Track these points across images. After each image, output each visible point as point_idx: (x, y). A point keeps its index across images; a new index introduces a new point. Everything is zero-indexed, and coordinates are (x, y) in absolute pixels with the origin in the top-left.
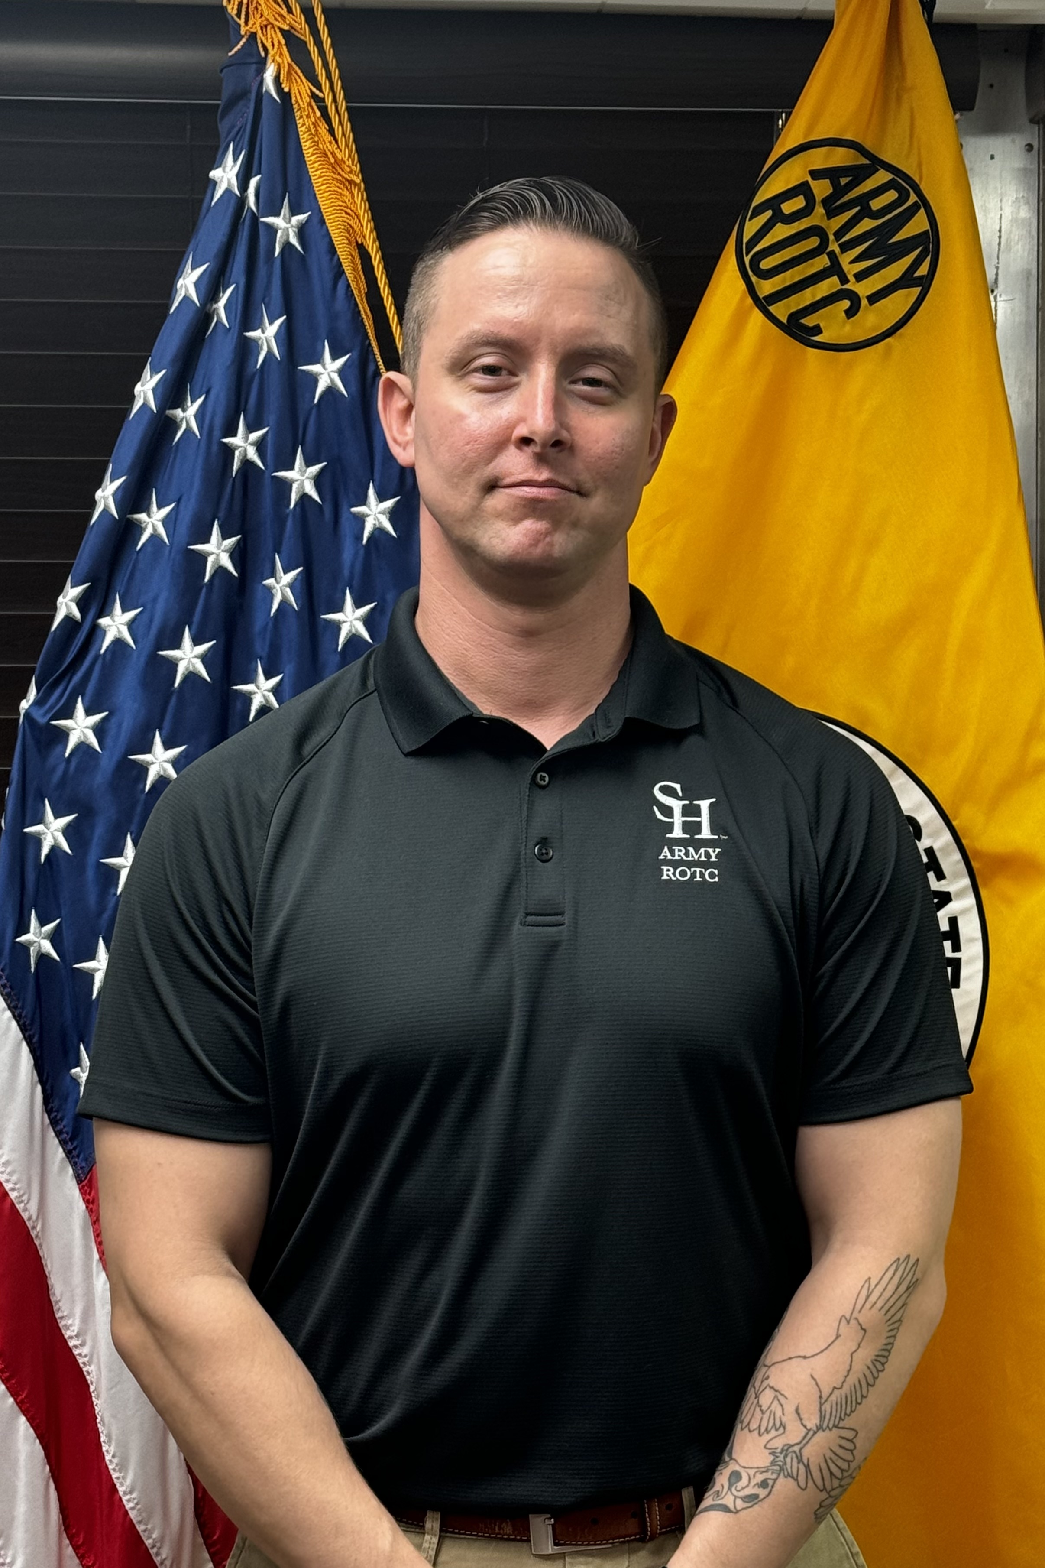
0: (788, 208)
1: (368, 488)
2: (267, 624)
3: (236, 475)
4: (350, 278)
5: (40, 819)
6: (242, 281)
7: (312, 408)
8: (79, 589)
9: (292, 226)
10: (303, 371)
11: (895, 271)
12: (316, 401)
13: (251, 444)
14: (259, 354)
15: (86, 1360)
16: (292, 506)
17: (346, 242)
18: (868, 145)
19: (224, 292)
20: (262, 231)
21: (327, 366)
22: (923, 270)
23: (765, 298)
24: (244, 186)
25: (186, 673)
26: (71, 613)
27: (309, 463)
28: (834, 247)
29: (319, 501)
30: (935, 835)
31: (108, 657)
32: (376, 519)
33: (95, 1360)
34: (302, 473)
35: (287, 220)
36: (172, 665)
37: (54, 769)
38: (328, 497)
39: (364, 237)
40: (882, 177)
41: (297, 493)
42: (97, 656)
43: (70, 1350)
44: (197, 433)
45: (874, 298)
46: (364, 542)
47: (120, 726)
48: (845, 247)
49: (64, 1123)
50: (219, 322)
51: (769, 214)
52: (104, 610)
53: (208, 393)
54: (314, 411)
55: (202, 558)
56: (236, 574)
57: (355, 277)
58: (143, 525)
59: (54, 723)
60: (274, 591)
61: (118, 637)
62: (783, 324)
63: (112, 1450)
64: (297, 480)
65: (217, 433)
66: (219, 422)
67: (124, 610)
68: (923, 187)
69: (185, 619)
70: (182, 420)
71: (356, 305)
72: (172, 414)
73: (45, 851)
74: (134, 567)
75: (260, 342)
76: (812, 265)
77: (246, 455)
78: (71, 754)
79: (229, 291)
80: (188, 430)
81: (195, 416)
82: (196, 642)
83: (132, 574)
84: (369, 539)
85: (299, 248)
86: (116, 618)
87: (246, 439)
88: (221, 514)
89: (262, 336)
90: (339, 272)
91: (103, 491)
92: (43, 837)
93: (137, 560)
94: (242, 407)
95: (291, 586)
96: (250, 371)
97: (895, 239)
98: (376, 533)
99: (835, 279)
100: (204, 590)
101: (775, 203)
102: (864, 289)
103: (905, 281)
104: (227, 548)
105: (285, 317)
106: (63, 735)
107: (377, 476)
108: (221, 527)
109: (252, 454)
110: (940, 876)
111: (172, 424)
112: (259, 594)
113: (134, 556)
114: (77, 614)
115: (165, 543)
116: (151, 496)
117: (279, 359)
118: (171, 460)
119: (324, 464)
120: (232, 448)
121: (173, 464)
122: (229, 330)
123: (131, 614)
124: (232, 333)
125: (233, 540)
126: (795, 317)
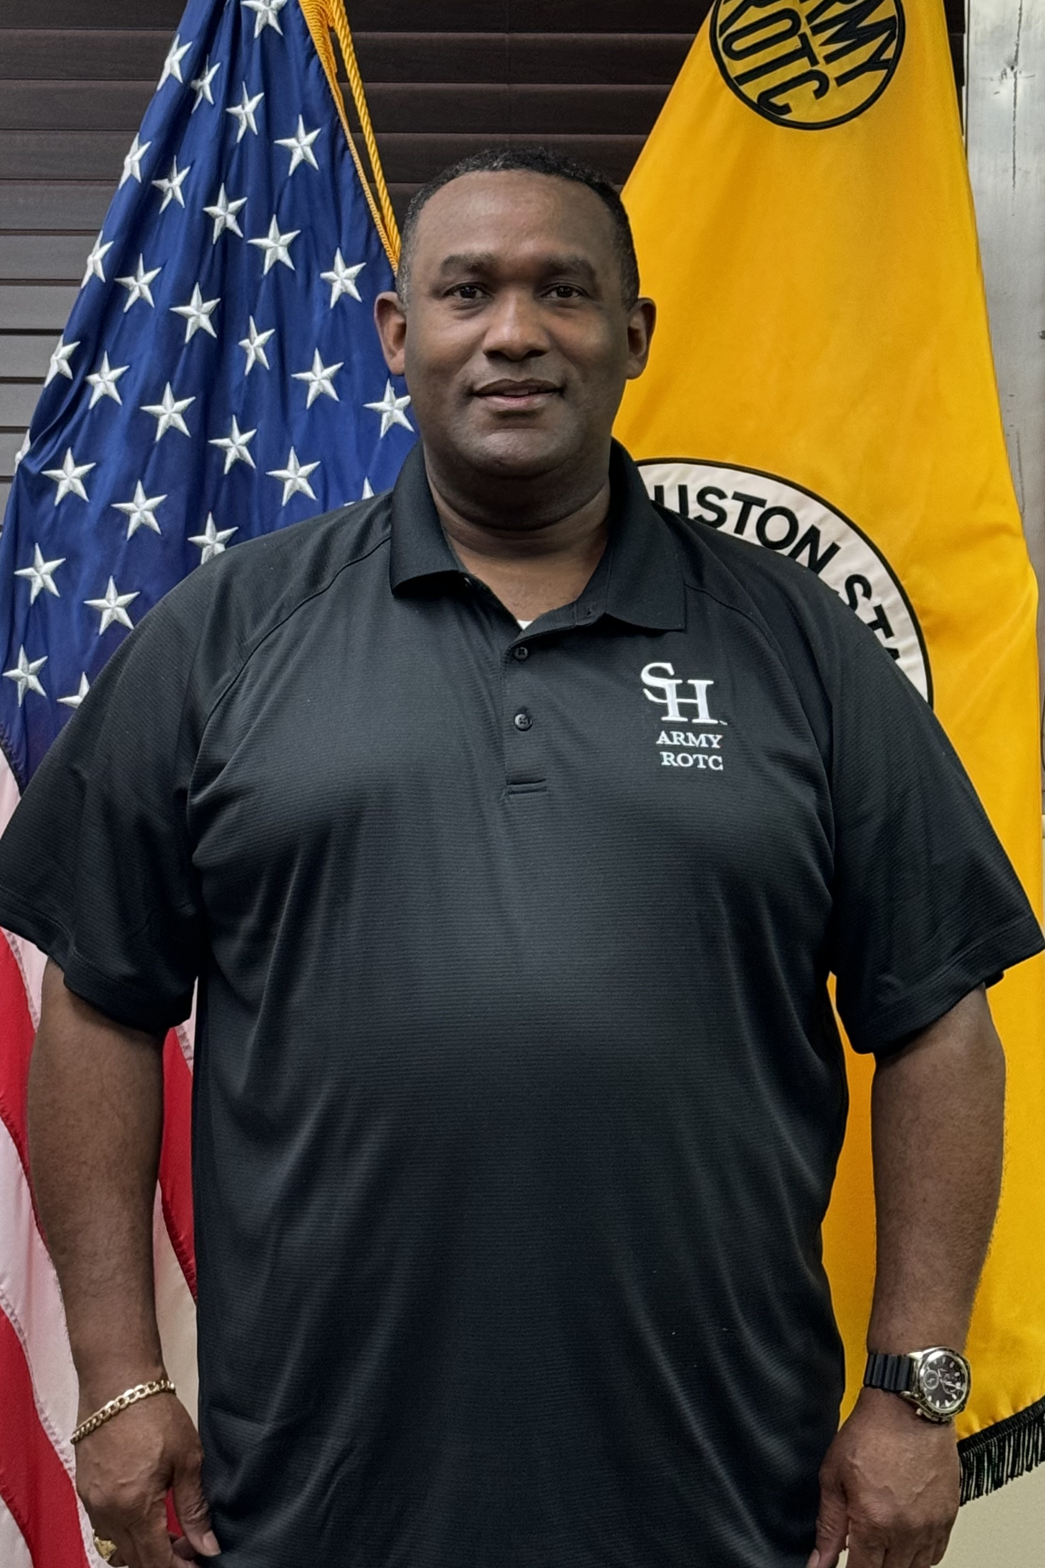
1: (335, 255)
2: (242, 382)
3: (217, 242)
4: (323, 59)
5: (30, 562)
6: (226, 59)
7: (287, 181)
8: (70, 347)
9: (272, 9)
10: (279, 145)
11: (863, 54)
12: (291, 173)
13: (232, 213)
14: (239, 127)
16: (266, 271)
17: (319, 24)
19: (209, 70)
20: (243, 13)
21: (301, 140)
22: (889, 54)
23: (737, 78)
25: (167, 427)
26: (61, 370)
27: (283, 231)
28: (805, 29)
29: (292, 267)
30: (884, 594)
31: (96, 412)
32: (343, 284)
34: (275, 240)
35: (267, 3)
36: (154, 419)
37: (44, 517)
38: (301, 264)
39: (334, 20)
41: (270, 260)
42: (86, 411)
44: (182, 202)
45: (842, 80)
46: (332, 305)
47: (105, 476)
48: (816, 30)
50: (204, 99)
52: (93, 368)
53: (192, 165)
54: (289, 183)
55: (183, 320)
56: (214, 335)
57: (327, 58)
58: (131, 289)
59: (45, 473)
60: (248, 351)
61: (106, 393)
62: (753, 103)
64: (271, 248)
65: (199, 202)
66: (201, 192)
67: (112, 367)
69: (168, 376)
70: (168, 189)
71: (327, 83)
72: (160, 185)
73: (35, 592)
74: (122, 326)
75: (240, 118)
76: (784, 46)
77: (225, 224)
78: (62, 502)
79: (214, 70)
80: (174, 200)
81: (181, 187)
82: (177, 397)
83: (120, 333)
84: (337, 303)
85: (278, 30)
86: (104, 375)
87: (226, 208)
88: (203, 278)
89: (243, 112)
90: (312, 52)
91: (93, 256)
92: (33, 580)
93: (124, 322)
94: (224, 177)
95: (265, 347)
96: (231, 143)
97: (864, 24)
98: (343, 298)
99: (805, 60)
100: (185, 351)
102: (833, 71)
103: (873, 63)
104: (206, 311)
105: (261, 95)
106: (52, 485)
107: (344, 244)
108: (202, 291)
109: (232, 223)
110: (889, 633)
111: (157, 194)
112: (236, 354)
113: (122, 317)
114: (68, 372)
115: (150, 305)
116: (138, 261)
117: (256, 133)
118: (157, 228)
119: (297, 232)
120: (213, 216)
121: (159, 231)
122: (213, 106)
123: (118, 372)
124: (216, 109)
125: (212, 304)
126: (765, 96)
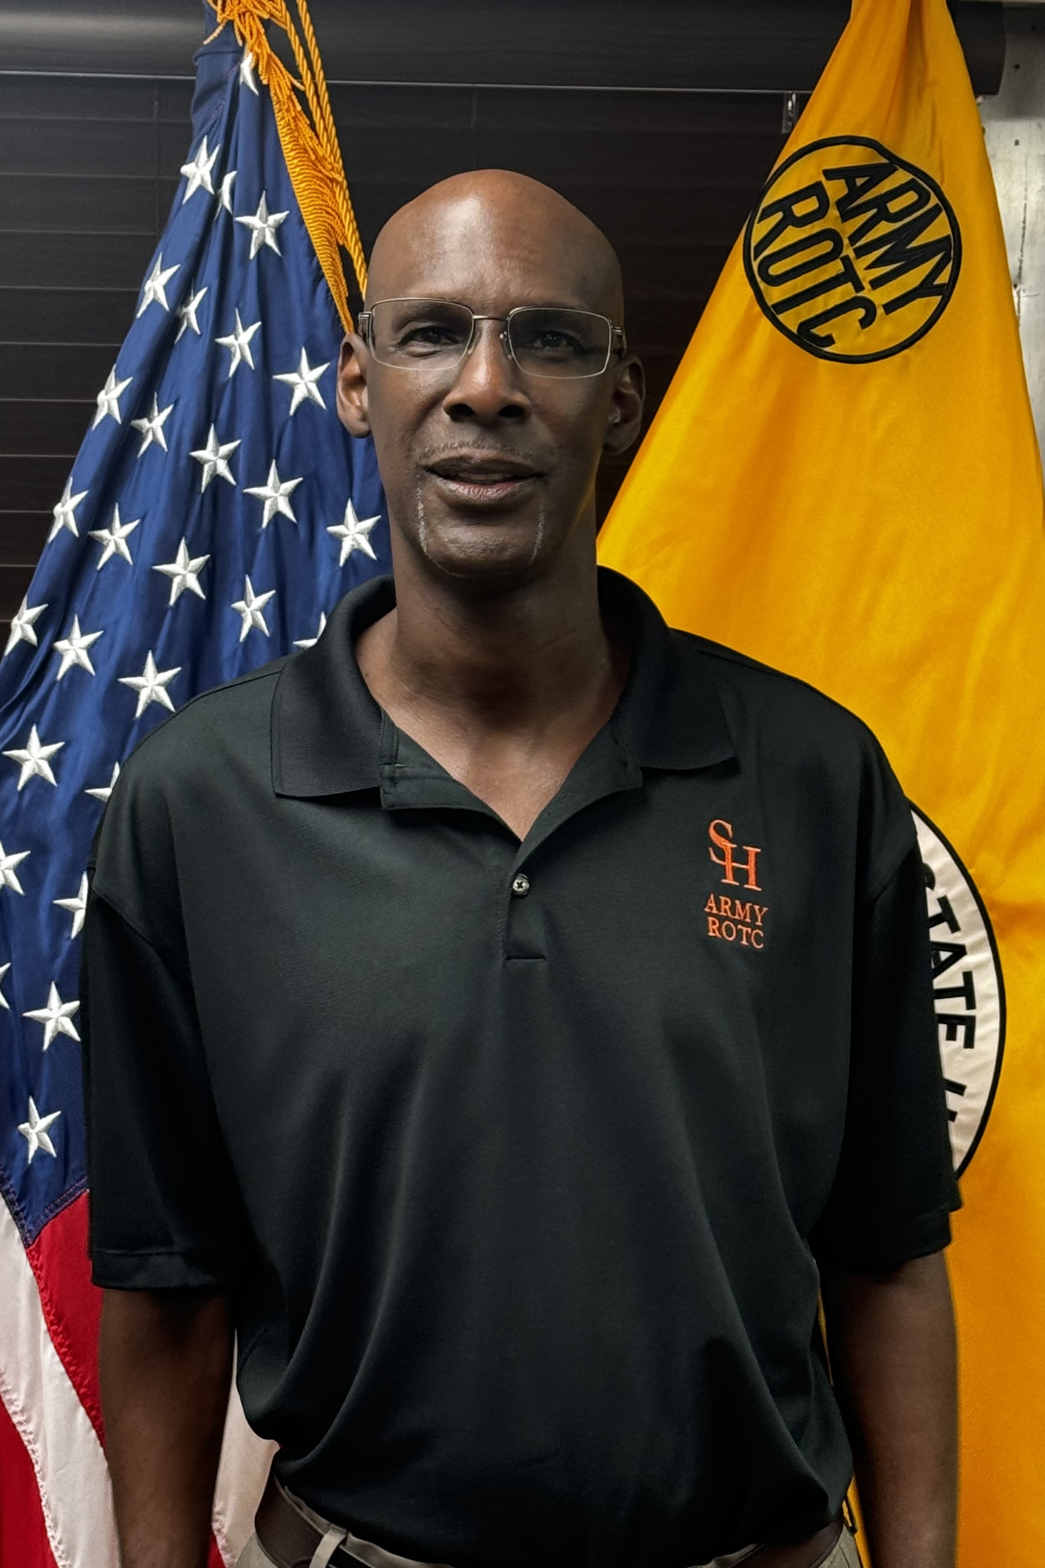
0: (800, 209)
1: (345, 507)
2: (236, 650)
3: (205, 491)
4: (330, 283)
6: (215, 283)
7: (287, 420)
8: (36, 611)
9: (269, 226)
10: (278, 381)
11: (914, 278)
12: (292, 412)
13: (223, 458)
14: (231, 361)
15: (31, 1437)
16: (264, 524)
17: (327, 243)
18: (887, 143)
19: (195, 295)
20: (236, 230)
21: (304, 375)
22: (943, 278)
23: (774, 306)
24: (218, 183)
25: (149, 701)
26: (26, 636)
27: (283, 478)
28: (848, 251)
29: (294, 519)
30: (950, 884)
31: (65, 684)
32: (354, 539)
33: (41, 1438)
34: (276, 490)
35: (264, 220)
36: (134, 693)
37: (6, 802)
38: (304, 515)
39: (346, 238)
40: (901, 177)
41: (270, 511)
42: (54, 682)
43: (14, 1426)
44: (165, 446)
45: (890, 307)
46: (342, 563)
47: (77, 757)
48: (861, 252)
49: (12, 1182)
50: (189, 327)
51: (779, 216)
52: (62, 633)
53: (176, 403)
54: (290, 423)
55: (168, 579)
56: (203, 596)
57: (336, 281)
58: (105, 543)
60: (244, 615)
61: (76, 662)
62: (793, 334)
63: (58, 1536)
64: (270, 498)
65: (185, 446)
66: (188, 434)
67: (83, 633)
68: (944, 189)
69: (148, 644)
70: (148, 431)
71: (336, 311)
72: (137, 425)
74: (95, 586)
75: (233, 350)
76: (825, 271)
77: (215, 469)
78: (25, 787)
79: (201, 295)
80: (155, 443)
81: (163, 427)
82: (160, 668)
83: (92, 597)
84: (347, 561)
85: (276, 249)
86: (74, 642)
87: (216, 452)
88: (189, 532)
89: (236, 343)
90: (319, 276)
91: (63, 506)
93: (97, 580)
94: (213, 418)
95: (263, 610)
96: (221, 379)
97: (914, 244)
98: (354, 554)
99: (849, 286)
100: (169, 614)
101: (786, 204)
102: (880, 297)
103: (925, 289)
104: (194, 569)
105: (259, 324)
106: (14, 767)
107: (356, 494)
108: (189, 546)
109: (223, 469)
110: (954, 927)
111: (136, 436)
112: (228, 618)
113: (95, 576)
114: (33, 637)
115: (128, 562)
116: (113, 512)
117: (253, 368)
118: (136, 473)
119: (301, 479)
120: (201, 462)
121: (137, 478)
122: (201, 335)
123: (91, 638)
124: (202, 338)
125: (201, 560)
126: (806, 326)
